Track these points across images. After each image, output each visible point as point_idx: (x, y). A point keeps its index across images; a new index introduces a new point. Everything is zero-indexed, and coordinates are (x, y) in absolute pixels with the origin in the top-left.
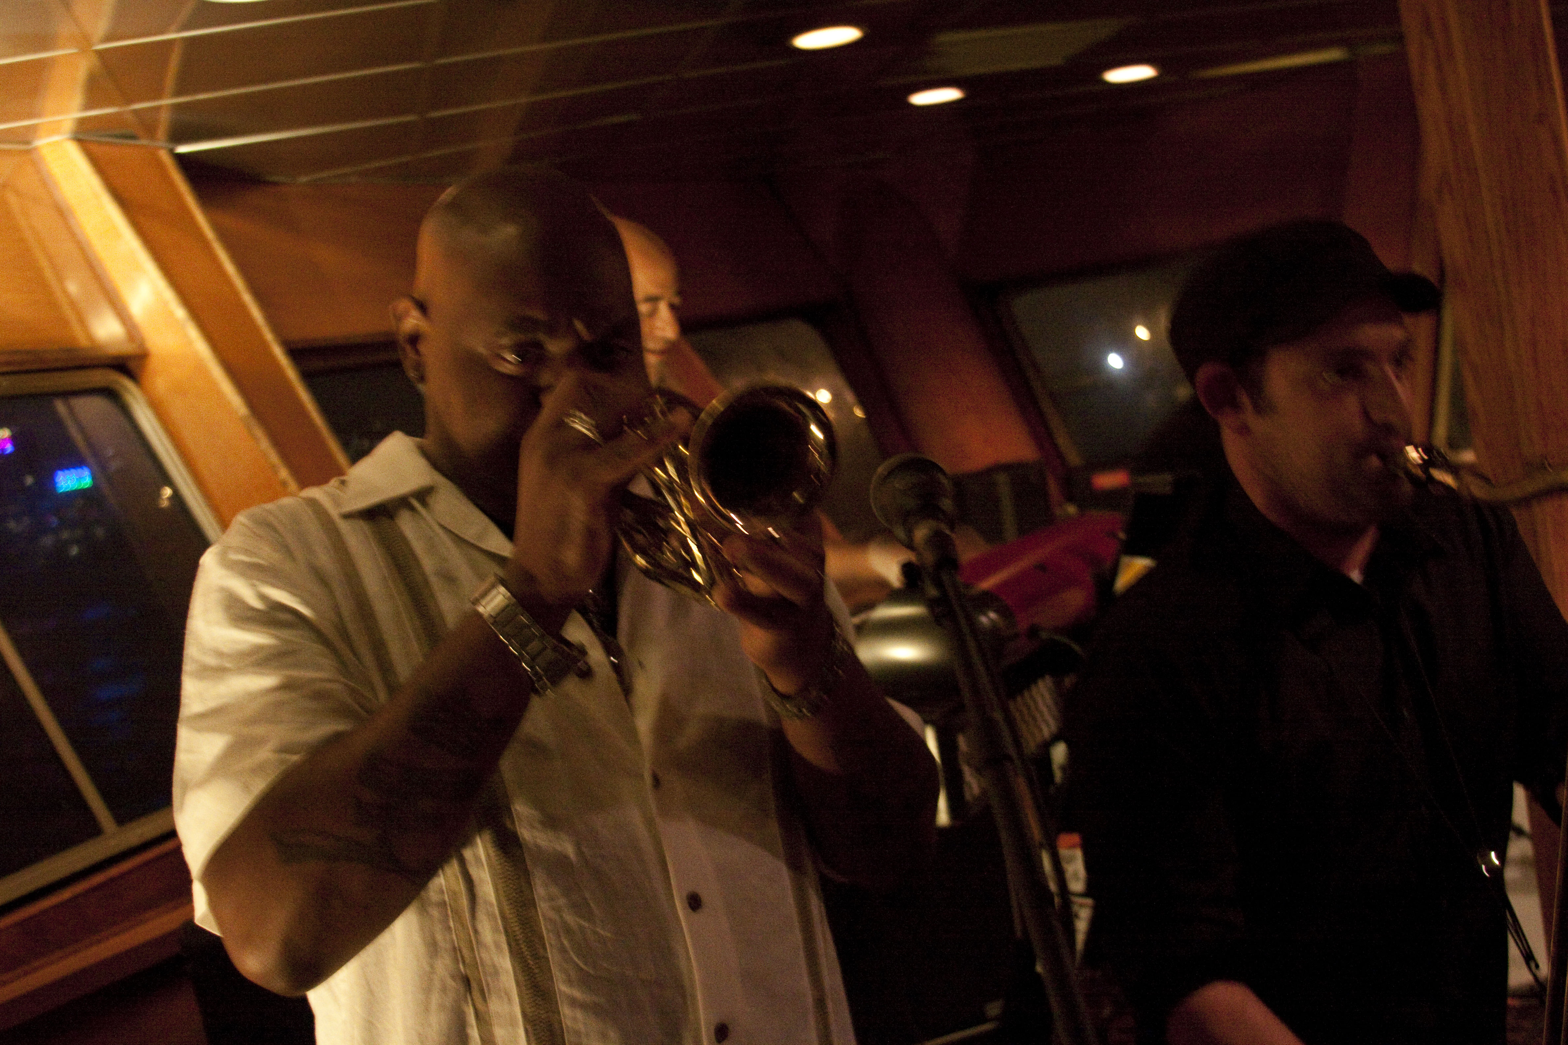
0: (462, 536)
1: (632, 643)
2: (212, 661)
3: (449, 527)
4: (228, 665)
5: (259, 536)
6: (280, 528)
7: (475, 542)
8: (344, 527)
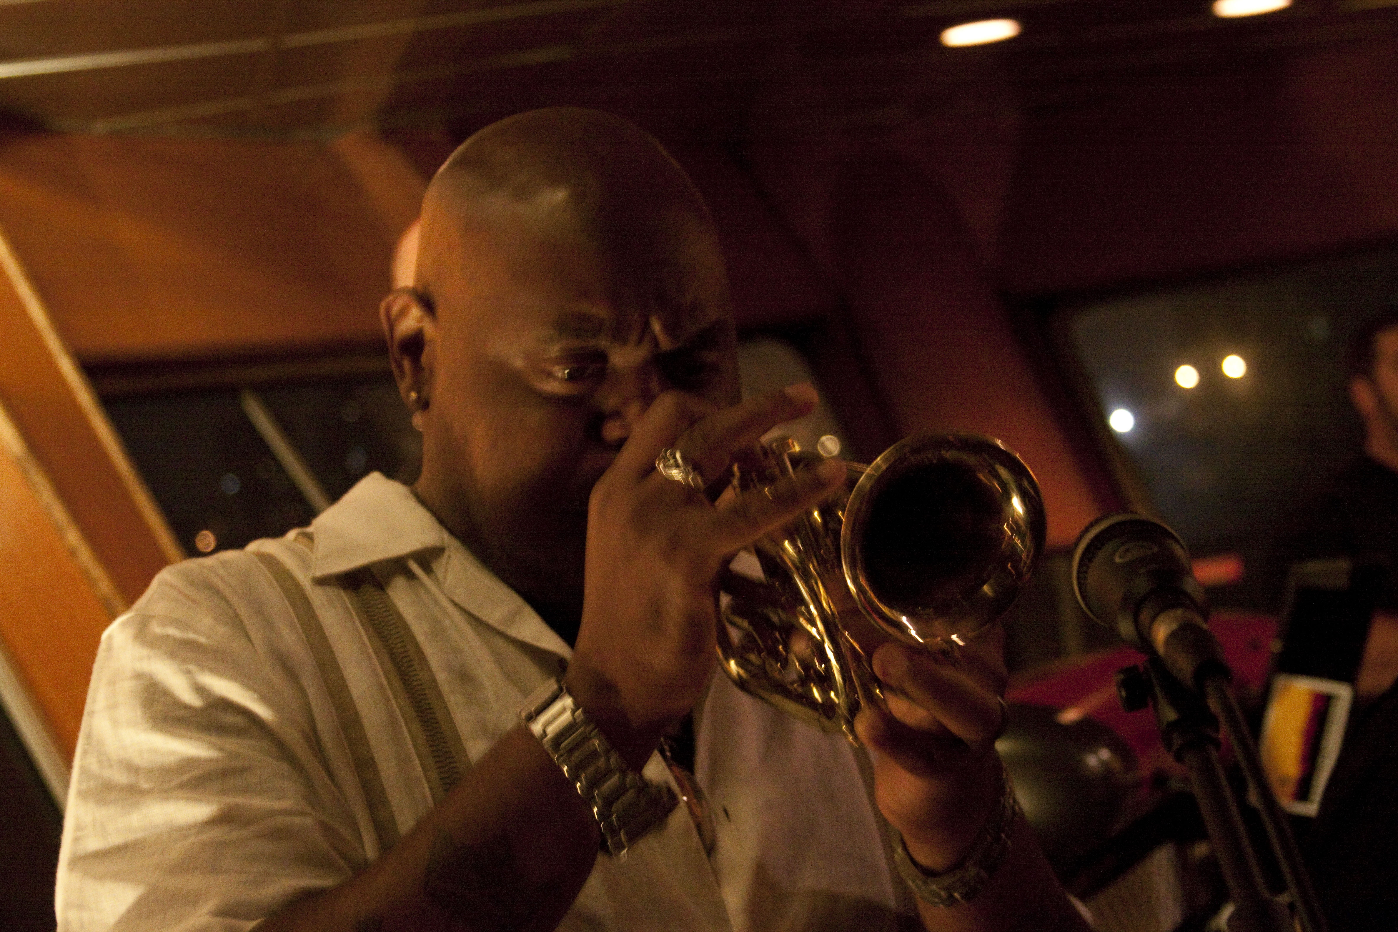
0: (485, 618)
1: (713, 782)
2: (121, 778)
3: (465, 606)
4: (145, 785)
5: (194, 601)
6: (227, 592)
7: (502, 628)
8: (317, 597)
